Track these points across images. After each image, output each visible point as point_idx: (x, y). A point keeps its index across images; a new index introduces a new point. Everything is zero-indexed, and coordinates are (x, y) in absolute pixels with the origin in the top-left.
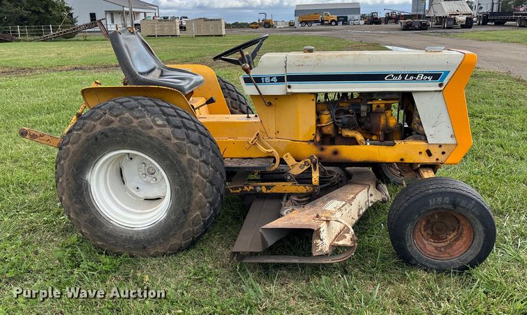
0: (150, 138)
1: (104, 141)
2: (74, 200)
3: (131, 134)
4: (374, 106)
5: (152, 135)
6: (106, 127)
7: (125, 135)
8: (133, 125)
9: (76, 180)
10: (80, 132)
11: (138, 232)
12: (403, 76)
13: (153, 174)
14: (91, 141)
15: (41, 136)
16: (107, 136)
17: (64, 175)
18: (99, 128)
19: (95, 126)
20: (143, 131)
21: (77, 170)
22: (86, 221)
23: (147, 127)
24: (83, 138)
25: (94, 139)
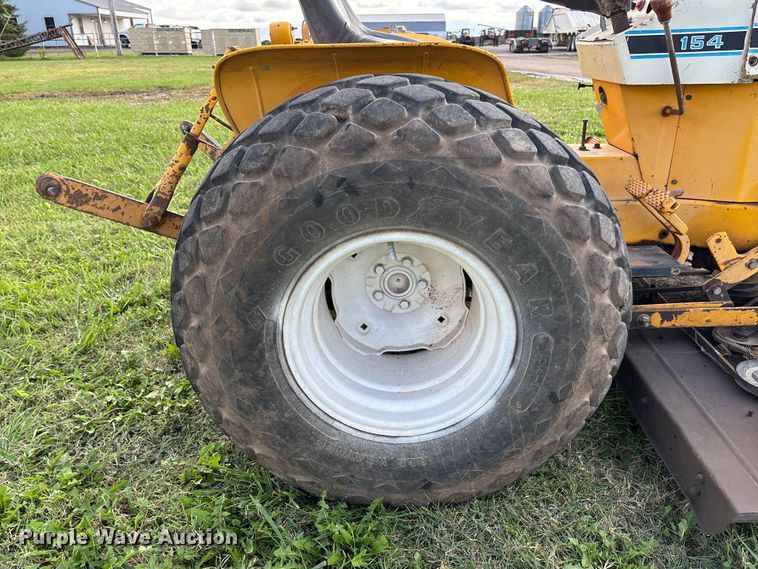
0: (492, 194)
1: (343, 206)
2: (238, 375)
3: (433, 183)
5: (496, 184)
6: (351, 164)
7: (411, 185)
8: (441, 153)
9: (244, 321)
10: (261, 181)
11: (410, 449)
13: (400, 291)
14: (299, 208)
15: (97, 197)
16: (353, 191)
17: (209, 309)
18: (328, 165)
19: (314, 159)
20: (472, 173)
21: (251, 293)
22: (269, 429)
23: (485, 159)
24: (275, 197)
25: (310, 202)
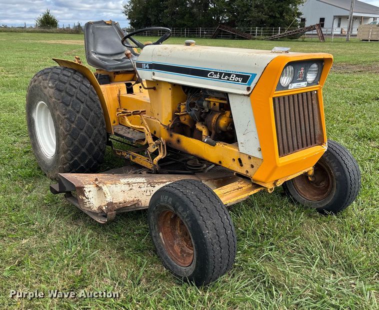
4: (212, 103)
5: (45, 92)
12: (221, 74)
23: (44, 87)
